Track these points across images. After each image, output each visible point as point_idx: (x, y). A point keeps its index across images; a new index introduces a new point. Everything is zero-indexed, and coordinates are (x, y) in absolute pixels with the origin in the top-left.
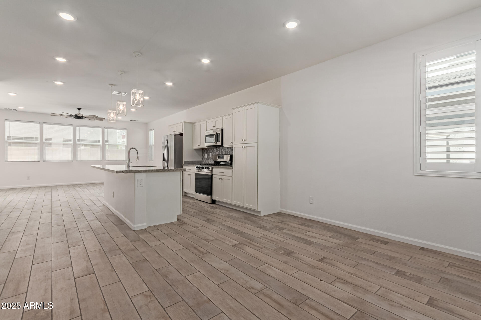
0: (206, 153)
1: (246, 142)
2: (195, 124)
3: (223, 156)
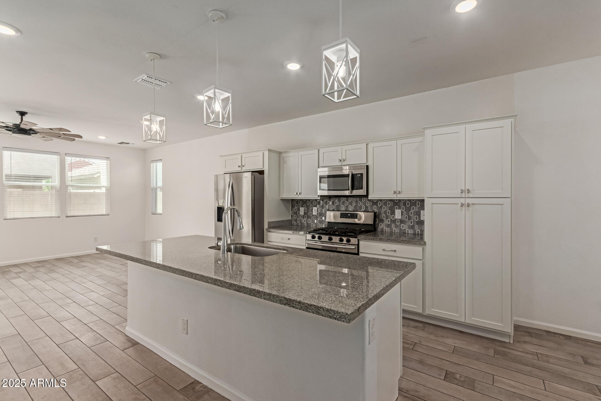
0: (302, 207)
1: (471, 195)
2: (284, 155)
3: (355, 214)
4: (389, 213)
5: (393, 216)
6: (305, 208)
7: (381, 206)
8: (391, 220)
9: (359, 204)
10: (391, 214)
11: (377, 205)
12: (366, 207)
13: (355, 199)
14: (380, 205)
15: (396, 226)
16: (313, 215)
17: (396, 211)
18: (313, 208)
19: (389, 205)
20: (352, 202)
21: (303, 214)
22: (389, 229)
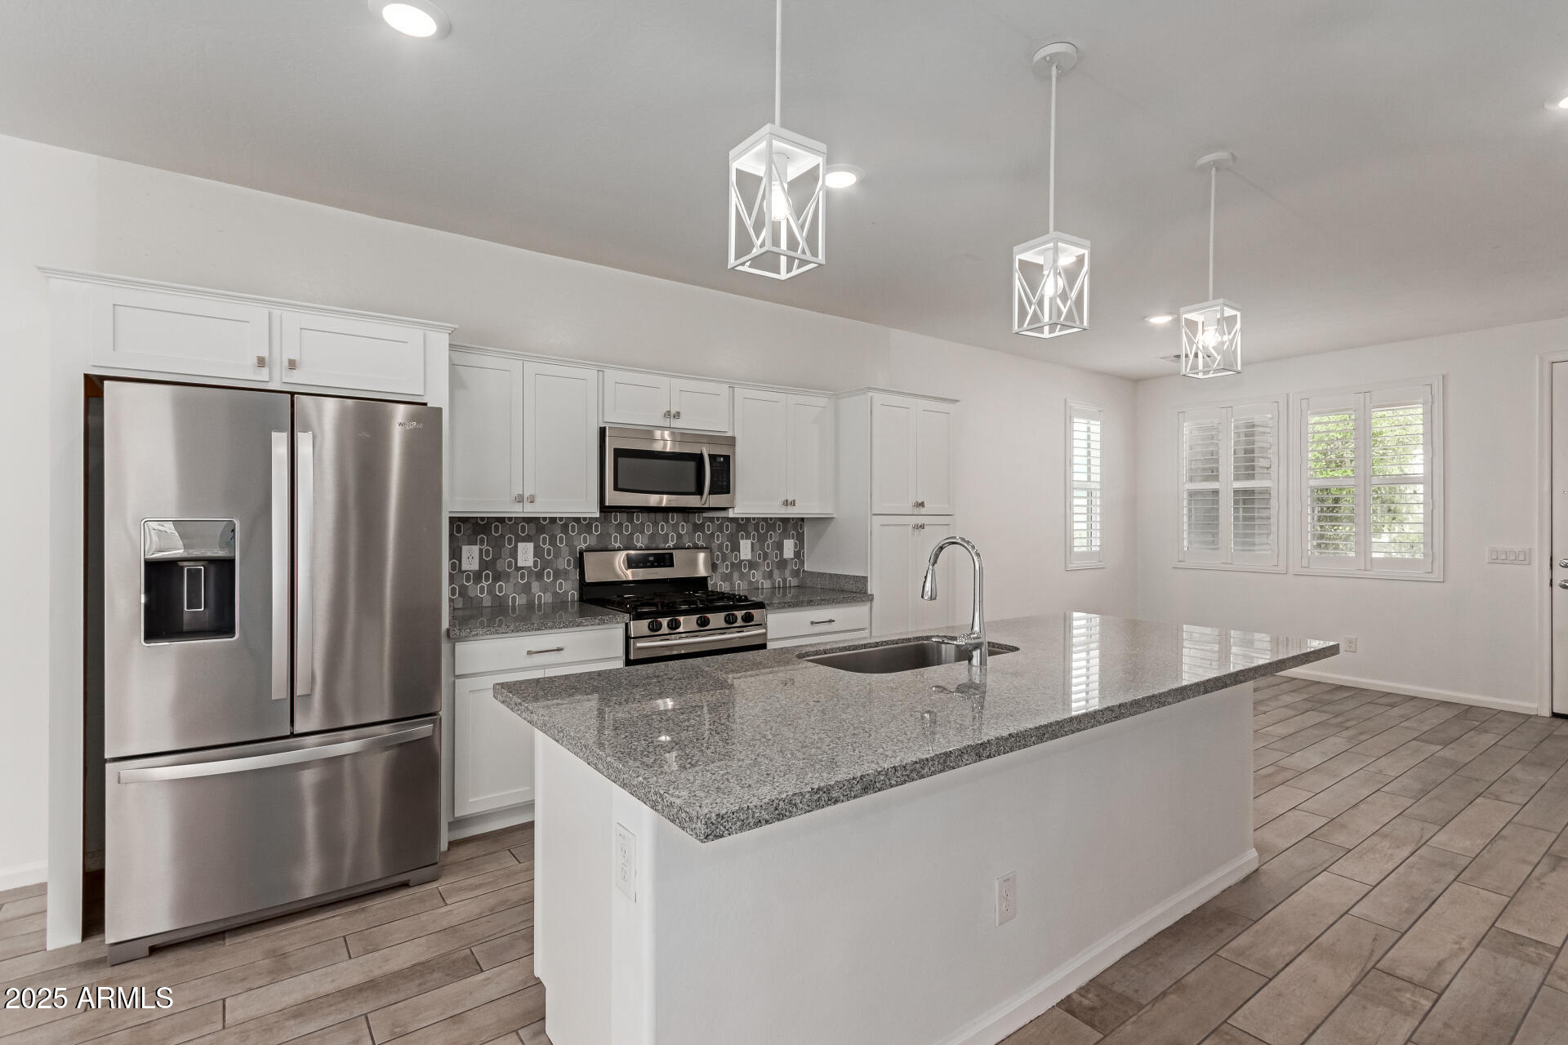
1: (922, 511)
3: (667, 556)
4: (727, 550)
5: (736, 555)
6: (485, 547)
7: (712, 534)
8: (733, 564)
9: (663, 530)
10: (732, 551)
11: (703, 532)
12: (679, 536)
13: (652, 515)
14: (709, 530)
15: (742, 576)
16: (518, 569)
17: (742, 542)
18: (516, 547)
19: (727, 530)
20: (643, 524)
21: (475, 566)
22: (727, 583)
